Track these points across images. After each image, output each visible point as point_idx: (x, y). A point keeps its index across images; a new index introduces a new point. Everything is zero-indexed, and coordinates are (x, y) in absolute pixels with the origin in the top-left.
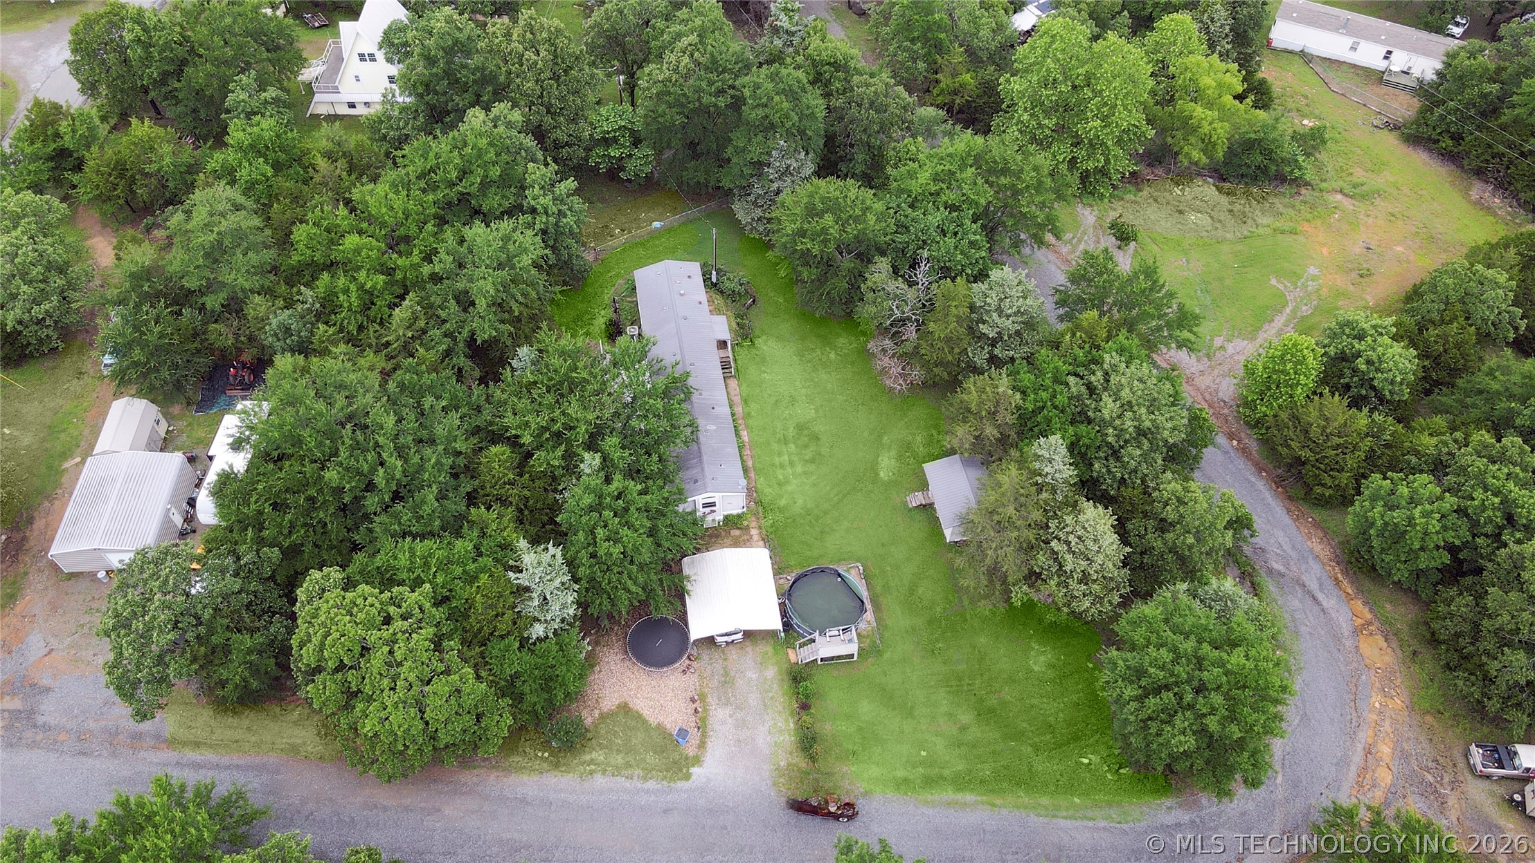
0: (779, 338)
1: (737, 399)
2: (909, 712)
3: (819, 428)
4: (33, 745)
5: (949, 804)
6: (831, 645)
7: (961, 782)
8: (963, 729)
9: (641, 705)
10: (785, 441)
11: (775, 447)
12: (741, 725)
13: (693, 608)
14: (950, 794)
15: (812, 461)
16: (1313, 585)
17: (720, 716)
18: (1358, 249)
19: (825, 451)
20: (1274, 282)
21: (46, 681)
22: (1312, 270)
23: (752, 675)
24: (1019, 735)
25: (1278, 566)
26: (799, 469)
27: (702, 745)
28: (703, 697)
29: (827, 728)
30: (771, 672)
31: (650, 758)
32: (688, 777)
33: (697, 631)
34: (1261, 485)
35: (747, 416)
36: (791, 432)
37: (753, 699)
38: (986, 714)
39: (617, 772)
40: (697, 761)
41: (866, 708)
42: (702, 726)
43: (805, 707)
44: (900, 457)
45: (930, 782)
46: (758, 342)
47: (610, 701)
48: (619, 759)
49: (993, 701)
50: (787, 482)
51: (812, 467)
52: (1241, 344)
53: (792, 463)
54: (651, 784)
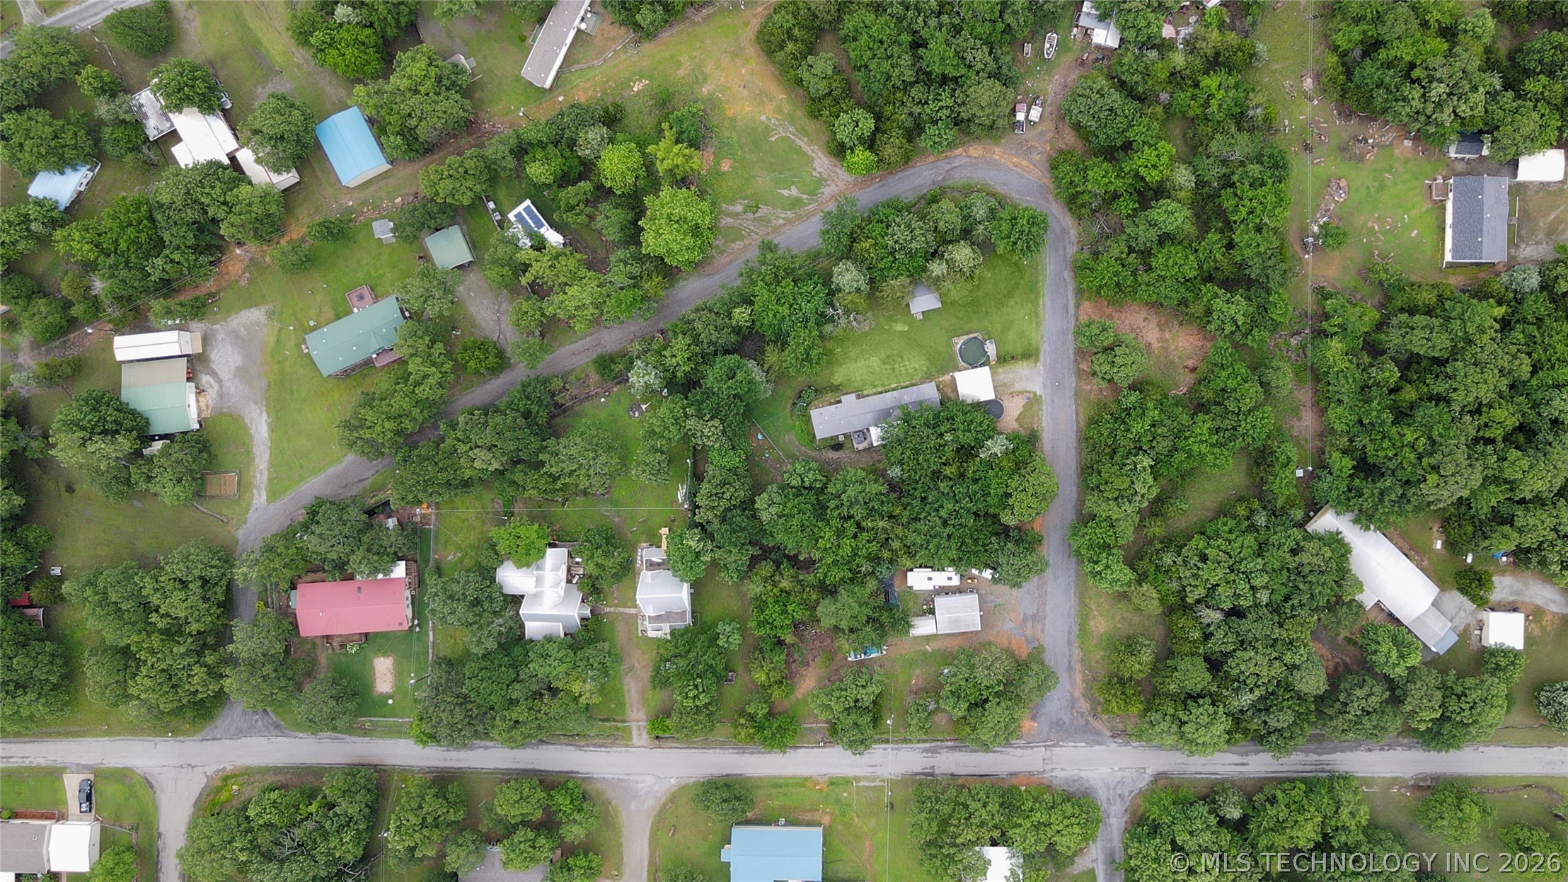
0: (832, 373)
1: (874, 390)
2: (1011, 322)
3: (883, 356)
4: (1044, 611)
5: (1044, 310)
6: (991, 349)
7: (1036, 306)
8: (1017, 303)
9: (1016, 414)
10: (893, 369)
11: (897, 373)
12: (1021, 379)
13: (983, 399)
14: (1041, 309)
15: (902, 358)
16: (949, 167)
17: (1018, 387)
18: (746, 92)
19: (895, 352)
20: (773, 139)
21: (1022, 616)
22: (763, 118)
23: (1002, 377)
24: (1017, 284)
25: (941, 178)
26: (907, 363)
27: (1029, 392)
28: (1011, 393)
29: (1019, 350)
30: (1000, 370)
31: (1034, 409)
32: (1041, 396)
33: (992, 397)
34: (901, 175)
35: (883, 385)
36: (888, 367)
37: (1011, 376)
38: (1009, 295)
39: (1040, 419)
40: (1035, 393)
41: (1011, 336)
42: (1022, 393)
43: (1013, 358)
44: (896, 322)
45: (1037, 316)
46: (835, 383)
47: (1015, 425)
48: (1036, 419)
49: (1005, 292)
50: (914, 367)
51: (905, 358)
52: (816, 164)
53: (905, 366)
54: (1044, 408)
